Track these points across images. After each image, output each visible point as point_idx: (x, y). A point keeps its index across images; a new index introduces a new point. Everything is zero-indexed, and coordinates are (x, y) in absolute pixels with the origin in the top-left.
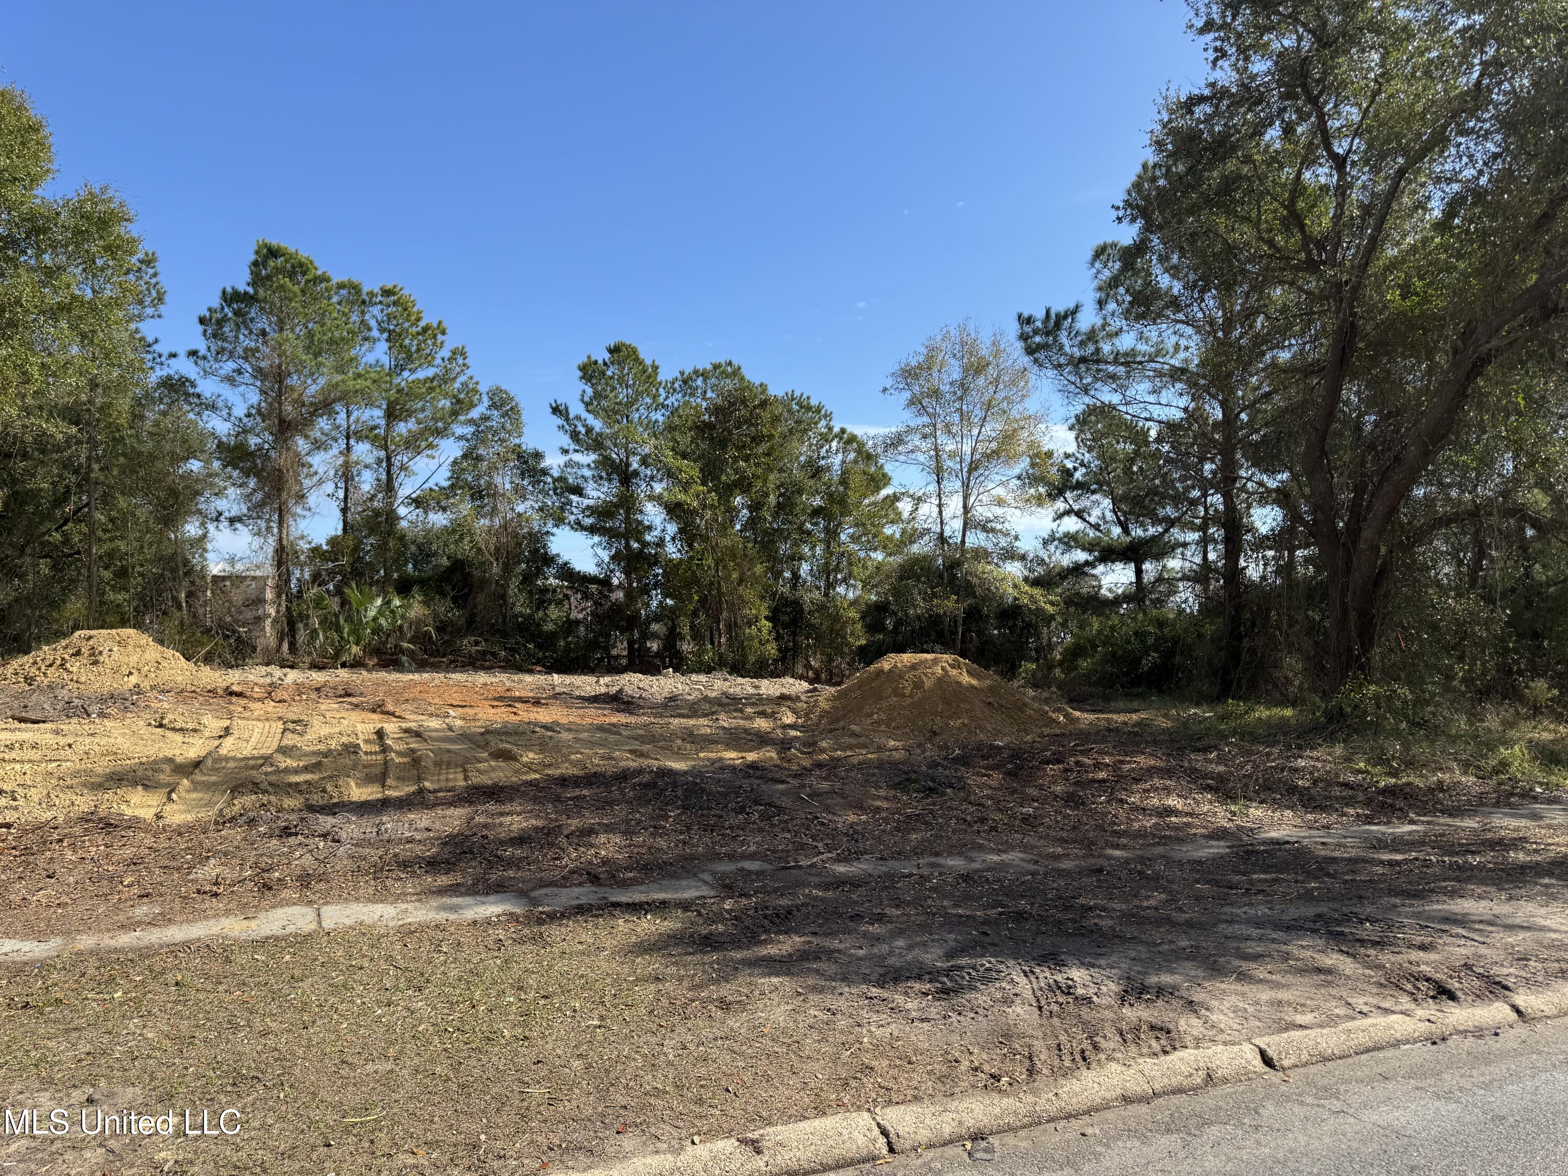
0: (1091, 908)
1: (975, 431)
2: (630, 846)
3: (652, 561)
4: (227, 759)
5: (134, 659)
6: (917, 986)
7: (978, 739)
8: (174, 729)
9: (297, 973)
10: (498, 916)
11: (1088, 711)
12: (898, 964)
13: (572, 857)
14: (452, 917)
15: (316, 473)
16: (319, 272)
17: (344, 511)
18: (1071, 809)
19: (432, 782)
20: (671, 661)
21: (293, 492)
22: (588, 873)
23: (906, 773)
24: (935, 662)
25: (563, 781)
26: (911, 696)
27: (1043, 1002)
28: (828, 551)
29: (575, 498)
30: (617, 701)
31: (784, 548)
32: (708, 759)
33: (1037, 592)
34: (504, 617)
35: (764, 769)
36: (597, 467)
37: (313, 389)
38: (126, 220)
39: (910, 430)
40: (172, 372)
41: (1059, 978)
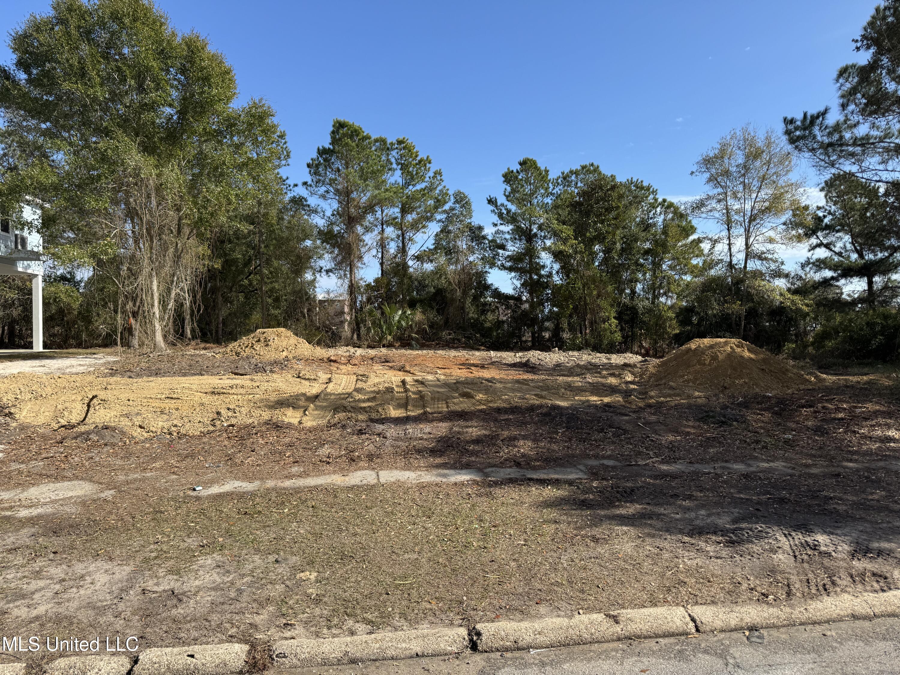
0: (831, 498)
1: (754, 196)
2: (537, 448)
3: (545, 285)
4: (331, 394)
5: (284, 343)
6: (714, 538)
7: (755, 391)
8: (305, 379)
9: (369, 504)
10: (468, 481)
11: (831, 374)
12: (701, 524)
13: (505, 452)
14: (444, 480)
15: (367, 244)
16: (365, 134)
17: (382, 264)
18: (818, 436)
19: (430, 408)
20: (556, 343)
21: (356, 255)
22: (514, 461)
23: (706, 412)
24: (726, 343)
25: (499, 410)
26: (710, 364)
27: (797, 553)
28: (654, 275)
29: (501, 251)
30: (526, 366)
31: (625, 275)
32: (580, 401)
33: (796, 298)
34: (464, 320)
35: (615, 407)
36: (513, 233)
37: (364, 199)
38: (272, 116)
39: (709, 198)
40: (295, 194)
41: (808, 539)
